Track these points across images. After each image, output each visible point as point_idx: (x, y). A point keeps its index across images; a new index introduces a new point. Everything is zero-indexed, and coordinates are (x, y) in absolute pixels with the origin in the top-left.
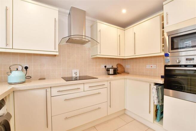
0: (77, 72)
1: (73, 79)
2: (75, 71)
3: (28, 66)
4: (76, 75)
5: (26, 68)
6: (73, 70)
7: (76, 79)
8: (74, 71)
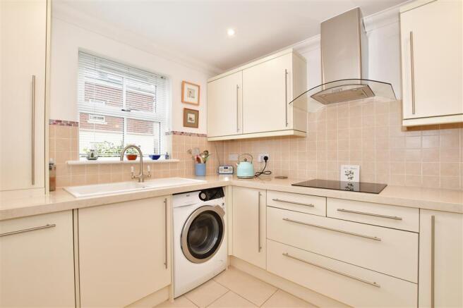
0: (353, 171)
1: (343, 188)
2: (349, 167)
3: (267, 155)
4: (351, 178)
5: (266, 158)
6: (343, 166)
7: (350, 188)
8: (345, 168)
